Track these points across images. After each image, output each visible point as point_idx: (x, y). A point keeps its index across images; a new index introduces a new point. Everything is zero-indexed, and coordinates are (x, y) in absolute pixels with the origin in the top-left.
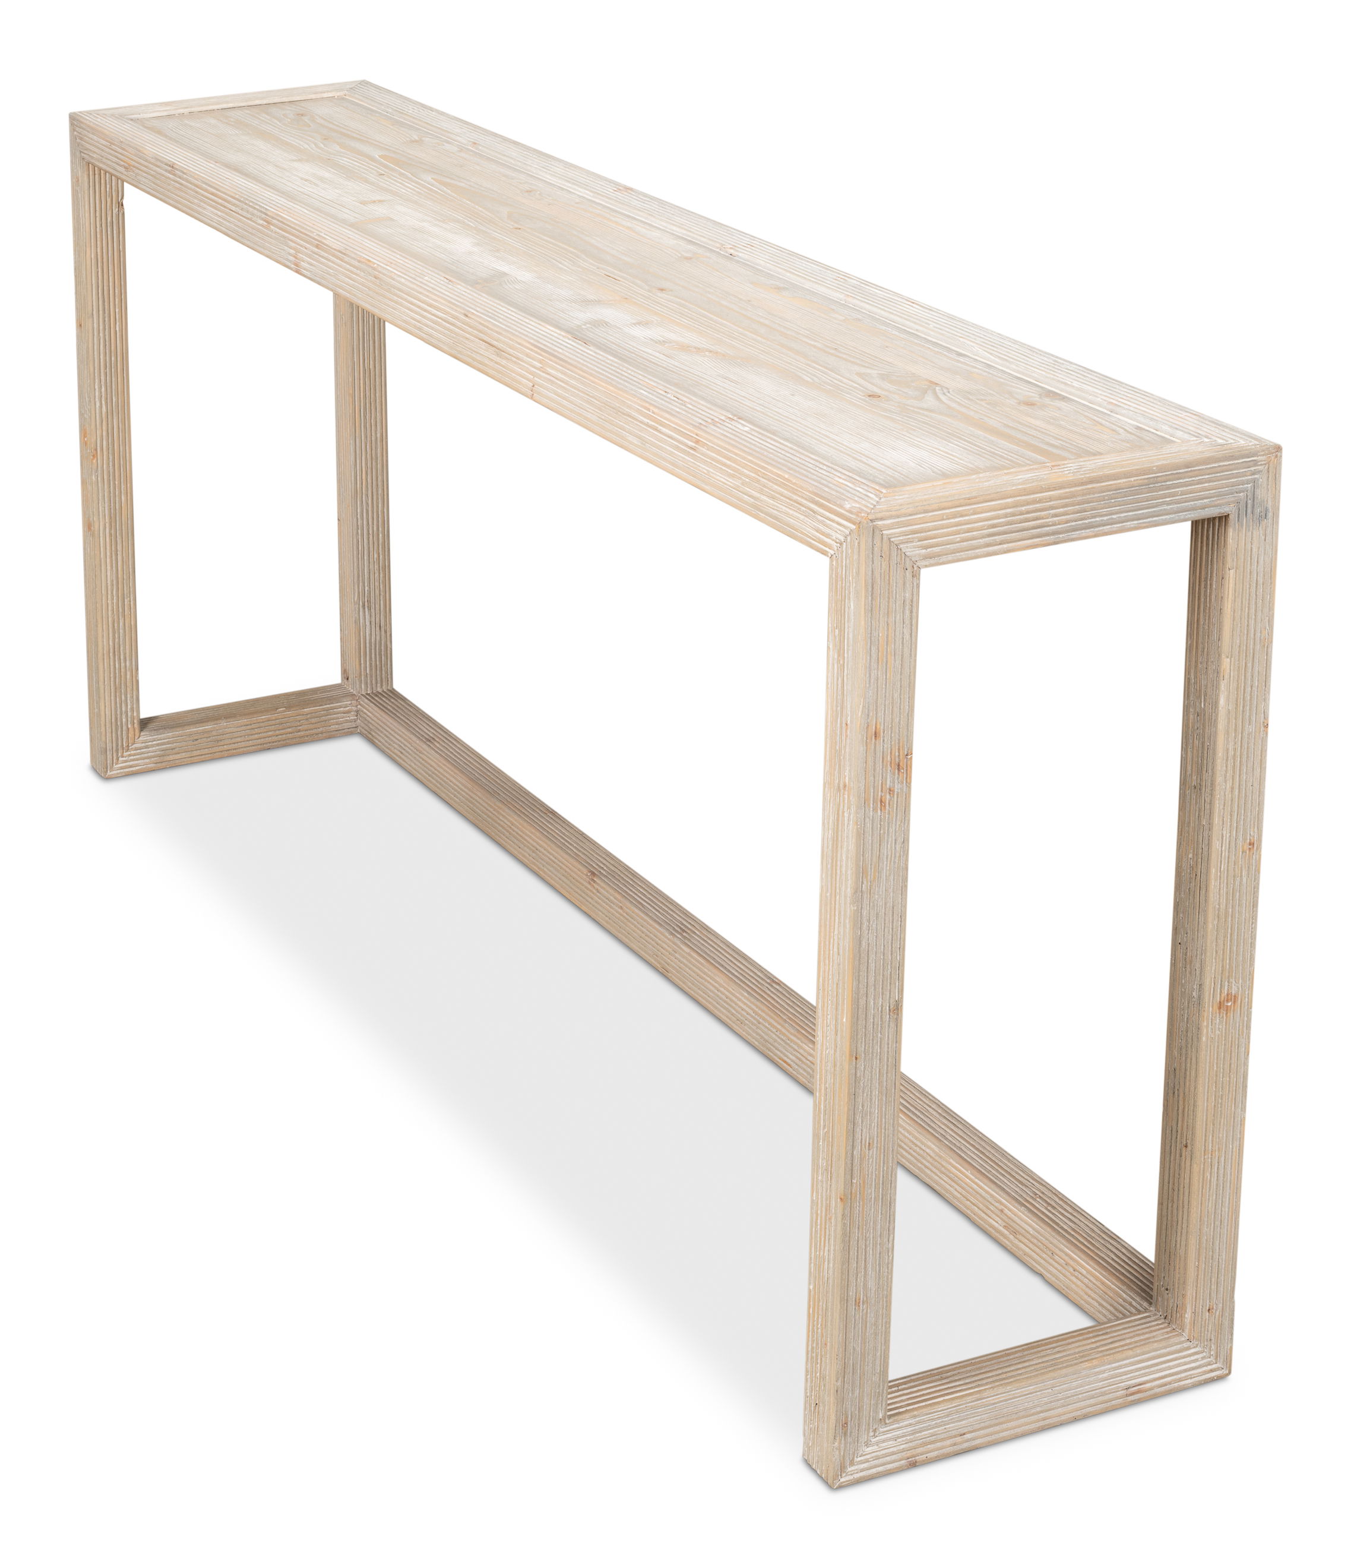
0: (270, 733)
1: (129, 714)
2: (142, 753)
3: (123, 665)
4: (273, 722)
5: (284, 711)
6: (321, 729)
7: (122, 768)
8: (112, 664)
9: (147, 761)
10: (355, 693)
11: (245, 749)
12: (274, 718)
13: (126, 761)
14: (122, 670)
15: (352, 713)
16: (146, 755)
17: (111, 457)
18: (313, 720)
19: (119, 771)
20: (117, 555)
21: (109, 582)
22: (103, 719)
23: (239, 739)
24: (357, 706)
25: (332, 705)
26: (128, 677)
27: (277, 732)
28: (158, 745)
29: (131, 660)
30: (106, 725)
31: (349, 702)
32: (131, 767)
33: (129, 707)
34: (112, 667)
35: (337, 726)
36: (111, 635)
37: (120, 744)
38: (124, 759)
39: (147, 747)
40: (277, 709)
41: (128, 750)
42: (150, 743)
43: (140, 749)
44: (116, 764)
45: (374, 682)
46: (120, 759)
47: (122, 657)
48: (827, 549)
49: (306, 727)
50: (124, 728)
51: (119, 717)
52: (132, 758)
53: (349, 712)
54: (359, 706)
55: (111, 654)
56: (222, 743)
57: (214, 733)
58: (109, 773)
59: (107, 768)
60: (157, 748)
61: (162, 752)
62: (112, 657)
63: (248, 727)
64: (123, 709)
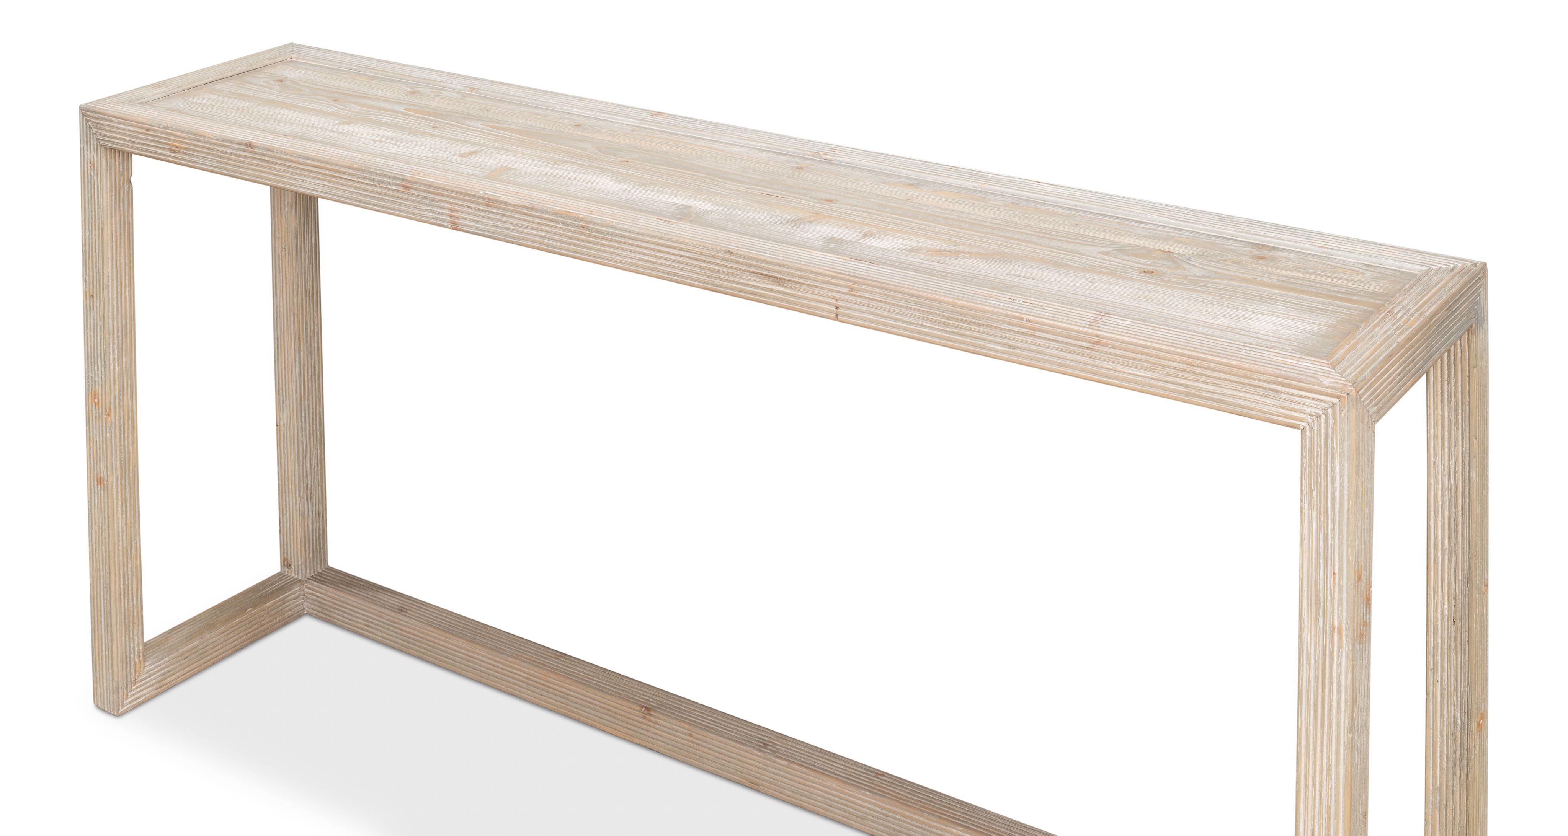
0: (242, 634)
1: (136, 648)
2: (147, 683)
3: (131, 604)
4: (244, 623)
5: (252, 610)
6: (278, 619)
7: (131, 702)
8: (123, 606)
9: (150, 689)
10: (300, 578)
11: (223, 655)
12: (244, 619)
13: (134, 695)
14: (131, 609)
15: (301, 597)
16: (149, 684)
17: (122, 413)
18: (272, 613)
19: (128, 706)
20: (126, 502)
21: (120, 530)
22: (115, 660)
23: (219, 647)
24: (304, 590)
25: (286, 595)
26: (135, 614)
27: (247, 631)
28: (158, 671)
29: (137, 598)
30: (118, 665)
31: (298, 588)
32: (138, 698)
33: (136, 642)
34: (123, 609)
35: (290, 613)
36: (122, 579)
37: (129, 680)
38: (133, 693)
39: (150, 676)
40: (246, 610)
41: (135, 683)
42: (152, 672)
43: (145, 679)
44: (127, 699)
45: (315, 565)
46: (130, 694)
47: (130, 597)
48: (1298, 423)
49: (267, 620)
50: (132, 663)
51: (128, 654)
52: (138, 690)
53: (298, 597)
54: (306, 590)
55: (122, 597)
56: (206, 654)
57: (200, 647)
58: (121, 710)
59: (119, 706)
60: (158, 674)
61: (161, 678)
62: (122, 600)
63: (225, 633)
64: (132, 646)
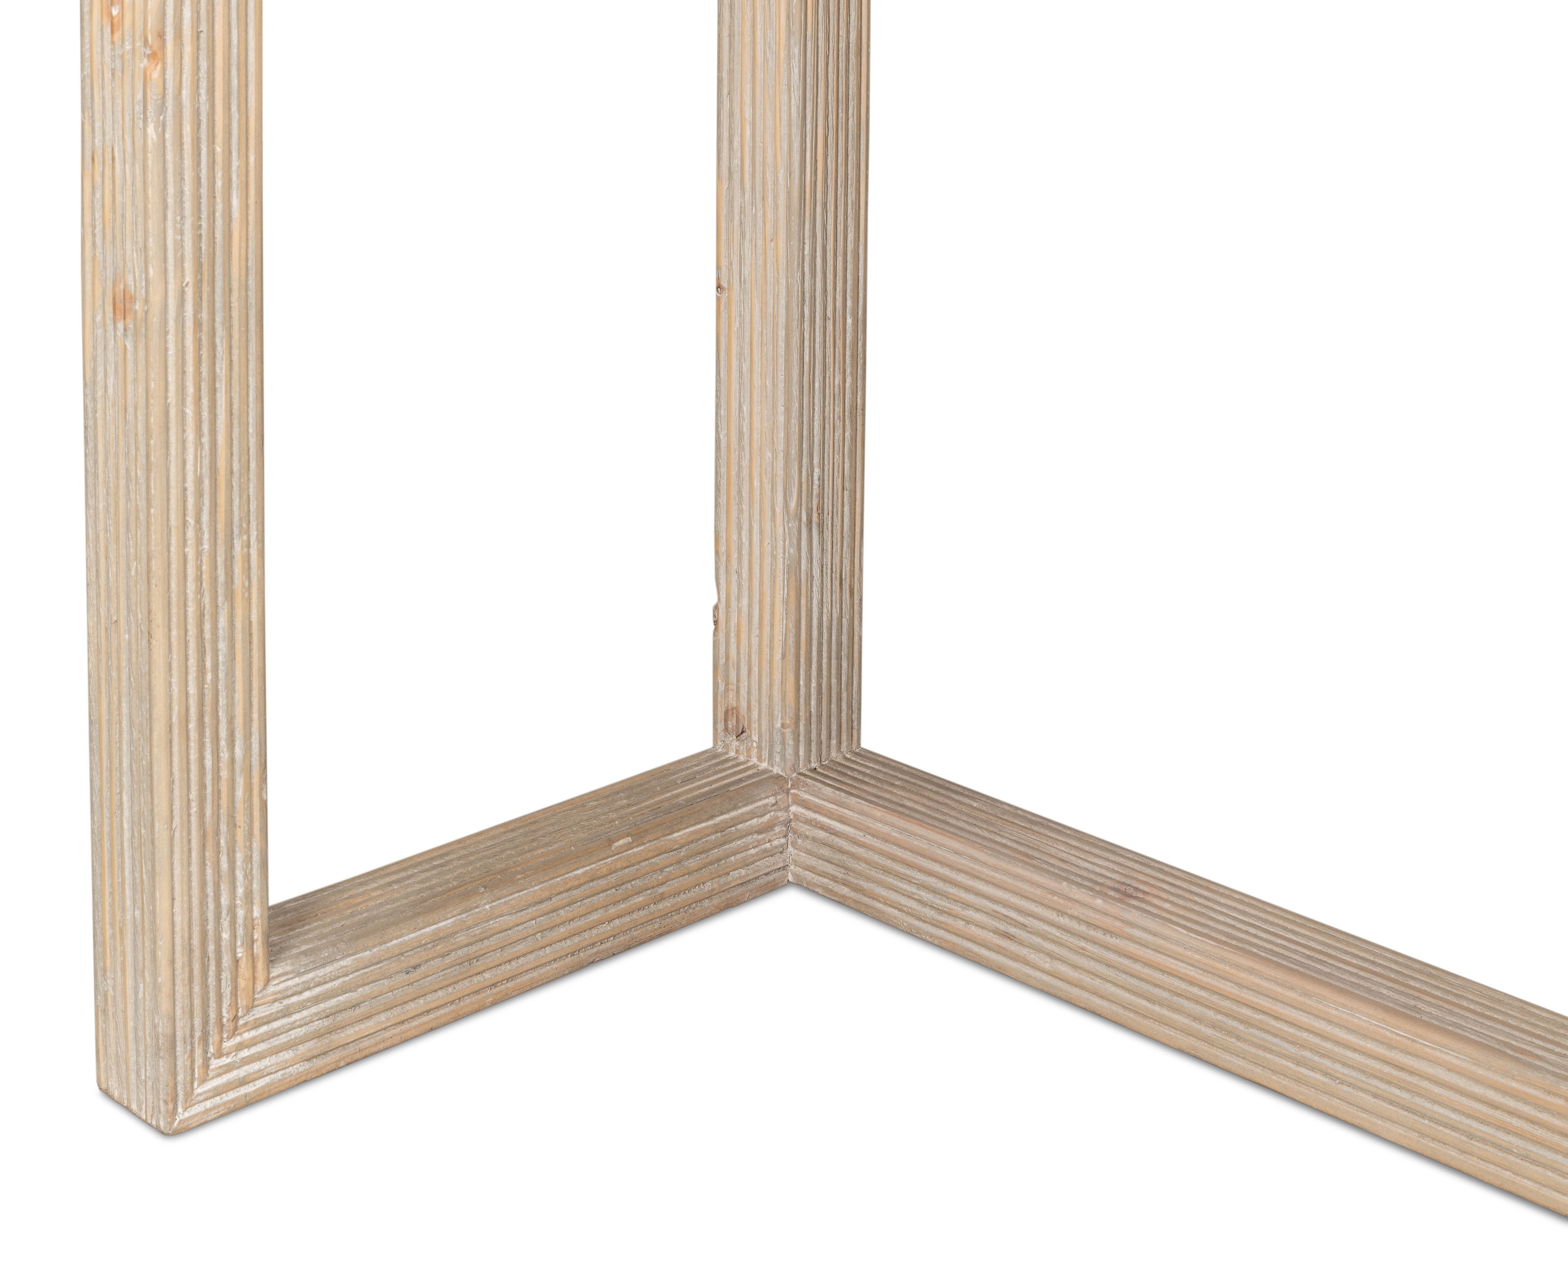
0: (595, 917)
1: (241, 913)
2: (275, 1034)
3: (225, 755)
4: (603, 883)
5: (629, 846)
6: (708, 886)
7: (218, 1092)
8: (194, 756)
9: (287, 1055)
10: (776, 770)
11: (535, 974)
12: (604, 871)
13: (229, 1068)
14: (224, 774)
15: (777, 829)
16: (283, 1039)
17: (204, 64)
18: (692, 863)
19: (208, 1104)
20: (213, 391)
21: (190, 485)
22: (163, 943)
23: (521, 948)
24: (787, 809)
25: (733, 814)
26: (240, 793)
27: (612, 910)
28: (316, 1000)
29: (248, 736)
30: (173, 962)
31: (772, 800)
32: (243, 1082)
33: (240, 891)
34: (194, 767)
35: (743, 872)
36: (192, 662)
37: (213, 1016)
38: (225, 1060)
39: (286, 1013)
40: (611, 842)
41: (235, 1031)
42: (295, 999)
43: (268, 1020)
44: (203, 1081)
45: (824, 737)
46: (215, 1063)
47: (223, 733)
49: (675, 884)
50: (226, 961)
51: (210, 927)
52: (245, 1053)
53: (768, 828)
54: (793, 809)
55: (192, 726)
56: (479, 965)
57: (461, 938)
58: (182, 1115)
59: (175, 1100)
60: (314, 1010)
61: (326, 1022)
62: (193, 735)
63: (544, 906)
64: (224, 901)
